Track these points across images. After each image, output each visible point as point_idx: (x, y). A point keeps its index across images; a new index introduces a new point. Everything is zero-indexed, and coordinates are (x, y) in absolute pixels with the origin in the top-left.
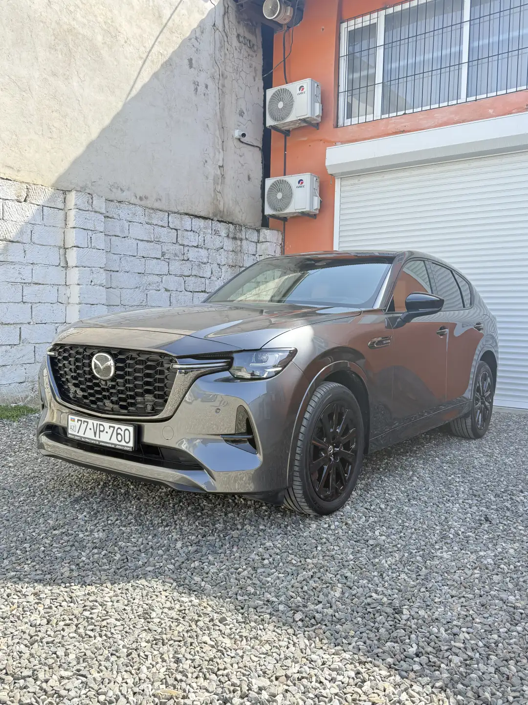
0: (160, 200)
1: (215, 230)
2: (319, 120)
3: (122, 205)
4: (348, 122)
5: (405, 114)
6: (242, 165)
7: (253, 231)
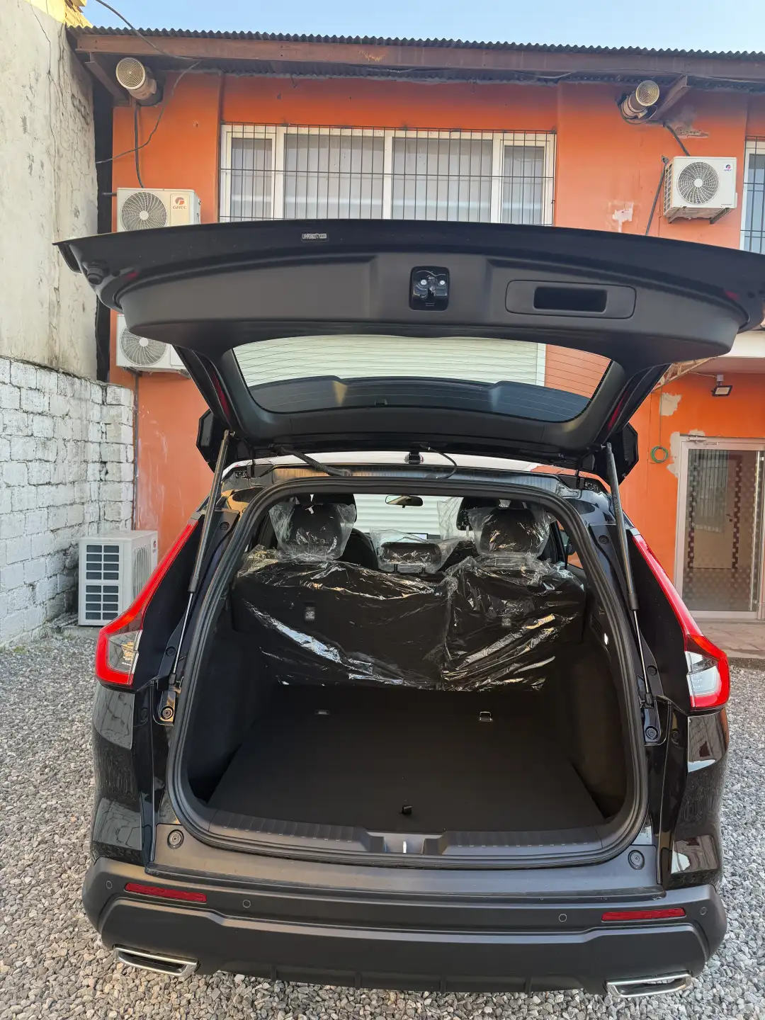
1: (61, 388)
6: (77, 289)
7: (98, 388)
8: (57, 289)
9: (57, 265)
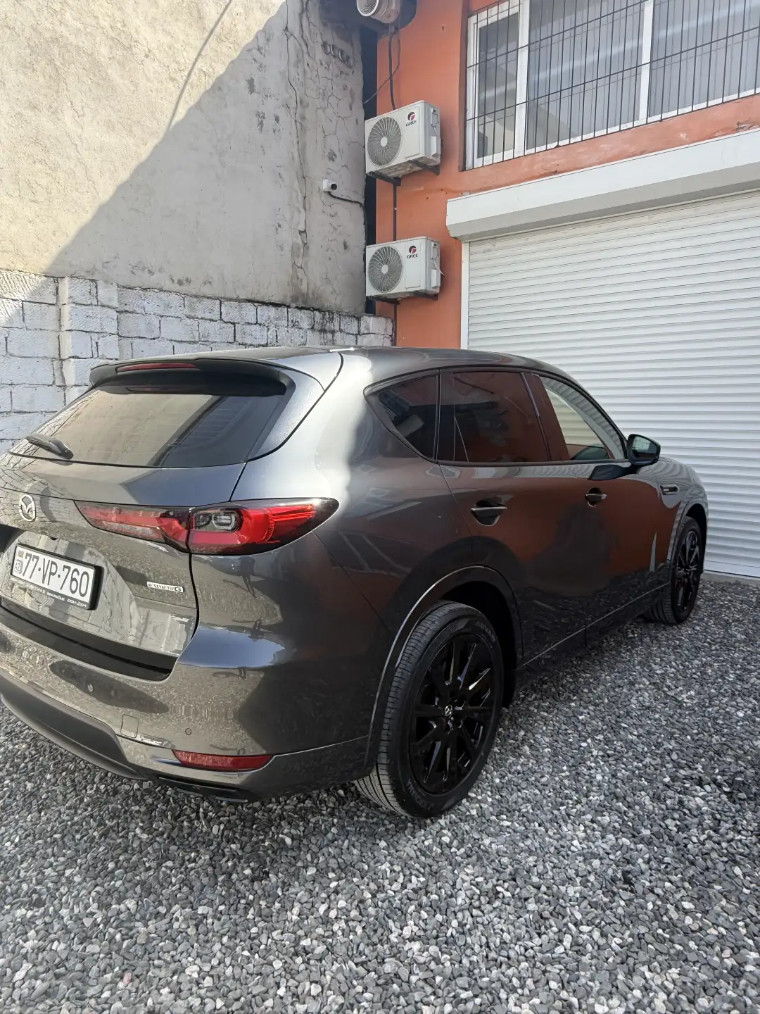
0: (210, 283)
1: (292, 321)
2: (438, 160)
3: (148, 293)
4: (478, 162)
5: (558, 146)
6: (335, 229)
8: (305, 232)
9: (303, 211)
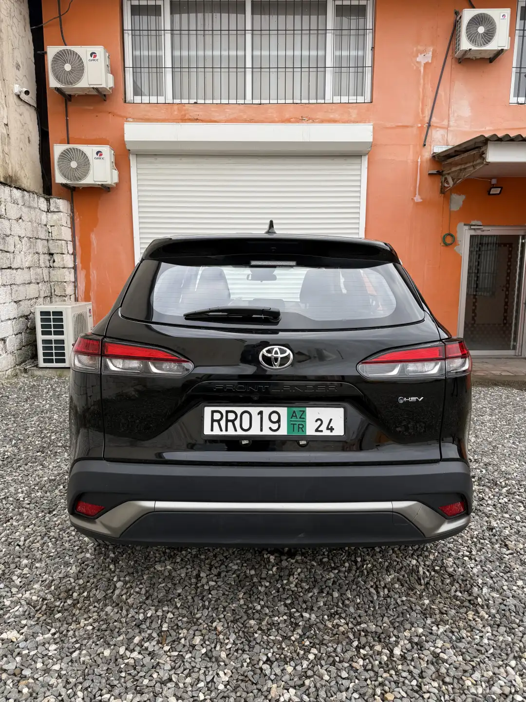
1: (13, 198)
2: (112, 91)
5: (196, 103)
6: (23, 125)
7: (43, 199)
8: (7, 125)
9: (4, 106)
